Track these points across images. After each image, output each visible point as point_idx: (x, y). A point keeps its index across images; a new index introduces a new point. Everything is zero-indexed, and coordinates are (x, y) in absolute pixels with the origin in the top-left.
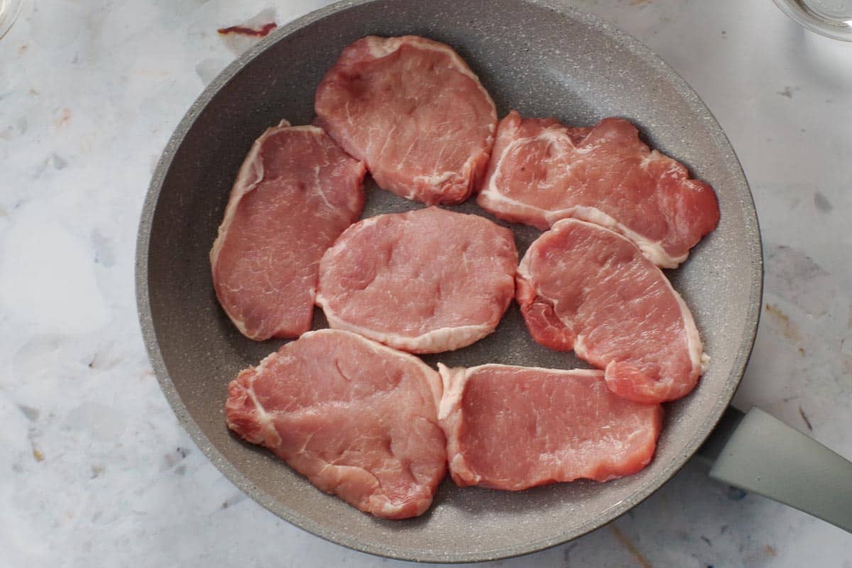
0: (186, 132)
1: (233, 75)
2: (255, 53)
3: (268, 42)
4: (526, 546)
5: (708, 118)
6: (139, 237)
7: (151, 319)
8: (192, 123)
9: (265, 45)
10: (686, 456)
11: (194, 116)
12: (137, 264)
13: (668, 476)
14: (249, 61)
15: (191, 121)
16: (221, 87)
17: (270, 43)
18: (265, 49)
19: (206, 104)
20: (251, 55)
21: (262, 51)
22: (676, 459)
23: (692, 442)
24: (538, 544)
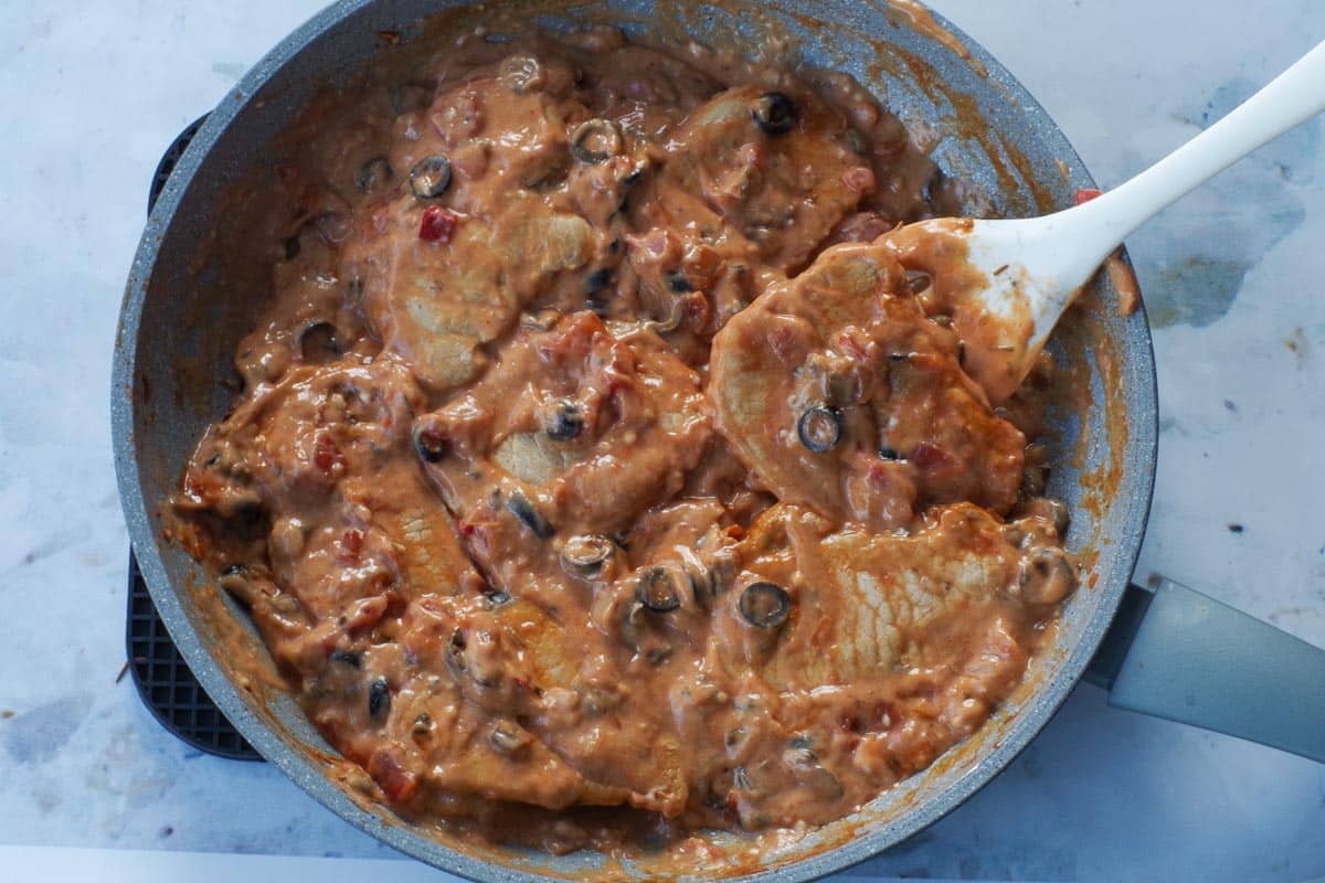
0: (168, 221)
1: (234, 115)
2: (266, 74)
3: (284, 53)
4: (836, 859)
5: (1032, 109)
6: (113, 412)
7: (156, 551)
8: (175, 205)
9: (280, 57)
10: (1072, 678)
11: (177, 194)
12: (119, 459)
13: (1048, 714)
14: (257, 88)
15: (173, 201)
16: (216, 138)
17: (287, 55)
18: (281, 64)
19: (194, 170)
20: (258, 77)
21: (276, 69)
22: (1057, 685)
23: (1079, 654)
24: (853, 853)
